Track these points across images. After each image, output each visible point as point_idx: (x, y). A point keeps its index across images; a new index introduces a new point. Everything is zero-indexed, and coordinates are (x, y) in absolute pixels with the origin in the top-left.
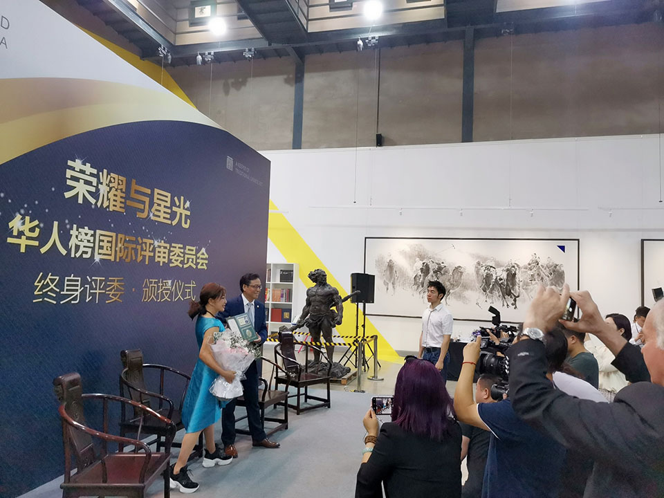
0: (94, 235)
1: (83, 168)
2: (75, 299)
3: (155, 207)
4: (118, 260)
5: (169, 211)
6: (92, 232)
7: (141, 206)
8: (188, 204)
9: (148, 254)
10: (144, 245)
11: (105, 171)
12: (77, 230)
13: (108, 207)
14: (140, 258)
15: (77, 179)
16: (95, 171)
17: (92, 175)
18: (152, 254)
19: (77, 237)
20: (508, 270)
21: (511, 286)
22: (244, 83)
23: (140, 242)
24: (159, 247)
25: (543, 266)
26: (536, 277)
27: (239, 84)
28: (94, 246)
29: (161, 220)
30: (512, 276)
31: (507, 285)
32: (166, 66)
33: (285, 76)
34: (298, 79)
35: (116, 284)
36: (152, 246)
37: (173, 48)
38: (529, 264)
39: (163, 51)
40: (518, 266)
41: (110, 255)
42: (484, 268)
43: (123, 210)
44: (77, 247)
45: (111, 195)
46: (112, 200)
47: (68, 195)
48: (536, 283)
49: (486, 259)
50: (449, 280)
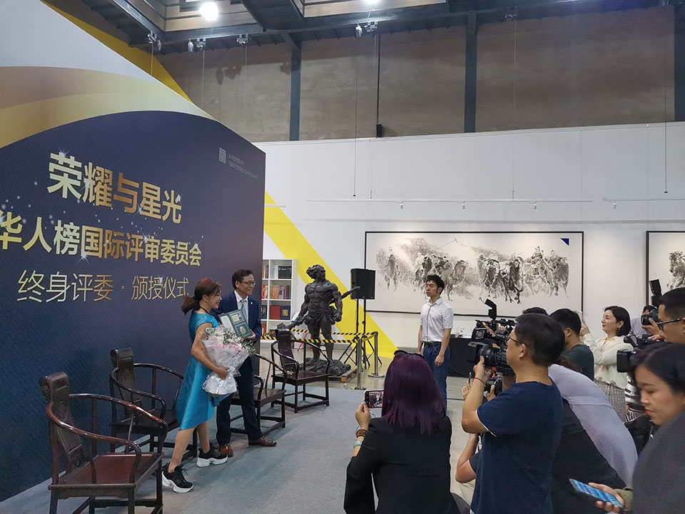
0: (80, 231)
1: (67, 161)
2: (61, 297)
3: (144, 201)
4: (106, 257)
5: (159, 206)
6: (78, 228)
7: (129, 201)
8: (179, 198)
9: (137, 250)
10: (133, 241)
11: (90, 164)
12: (62, 226)
13: (94, 201)
14: (129, 255)
15: (61, 173)
16: (79, 165)
17: (76, 168)
18: (142, 250)
19: (62, 233)
20: (511, 264)
21: (514, 280)
22: (238, 71)
23: (129, 238)
24: (150, 243)
25: (546, 260)
26: (539, 270)
27: (233, 73)
28: (81, 241)
29: (151, 215)
30: (515, 270)
31: (511, 279)
32: (156, 53)
33: (281, 64)
34: (295, 67)
35: (104, 281)
36: (142, 242)
37: (163, 35)
38: (533, 258)
39: (152, 37)
40: (521, 259)
41: (98, 252)
42: (487, 262)
43: (110, 205)
44: (63, 244)
45: (97, 189)
46: (98, 195)
47: (51, 189)
48: (540, 277)
49: (489, 253)
50: (451, 275)
